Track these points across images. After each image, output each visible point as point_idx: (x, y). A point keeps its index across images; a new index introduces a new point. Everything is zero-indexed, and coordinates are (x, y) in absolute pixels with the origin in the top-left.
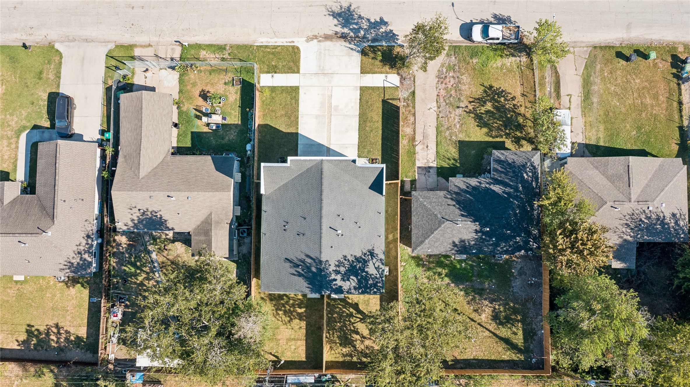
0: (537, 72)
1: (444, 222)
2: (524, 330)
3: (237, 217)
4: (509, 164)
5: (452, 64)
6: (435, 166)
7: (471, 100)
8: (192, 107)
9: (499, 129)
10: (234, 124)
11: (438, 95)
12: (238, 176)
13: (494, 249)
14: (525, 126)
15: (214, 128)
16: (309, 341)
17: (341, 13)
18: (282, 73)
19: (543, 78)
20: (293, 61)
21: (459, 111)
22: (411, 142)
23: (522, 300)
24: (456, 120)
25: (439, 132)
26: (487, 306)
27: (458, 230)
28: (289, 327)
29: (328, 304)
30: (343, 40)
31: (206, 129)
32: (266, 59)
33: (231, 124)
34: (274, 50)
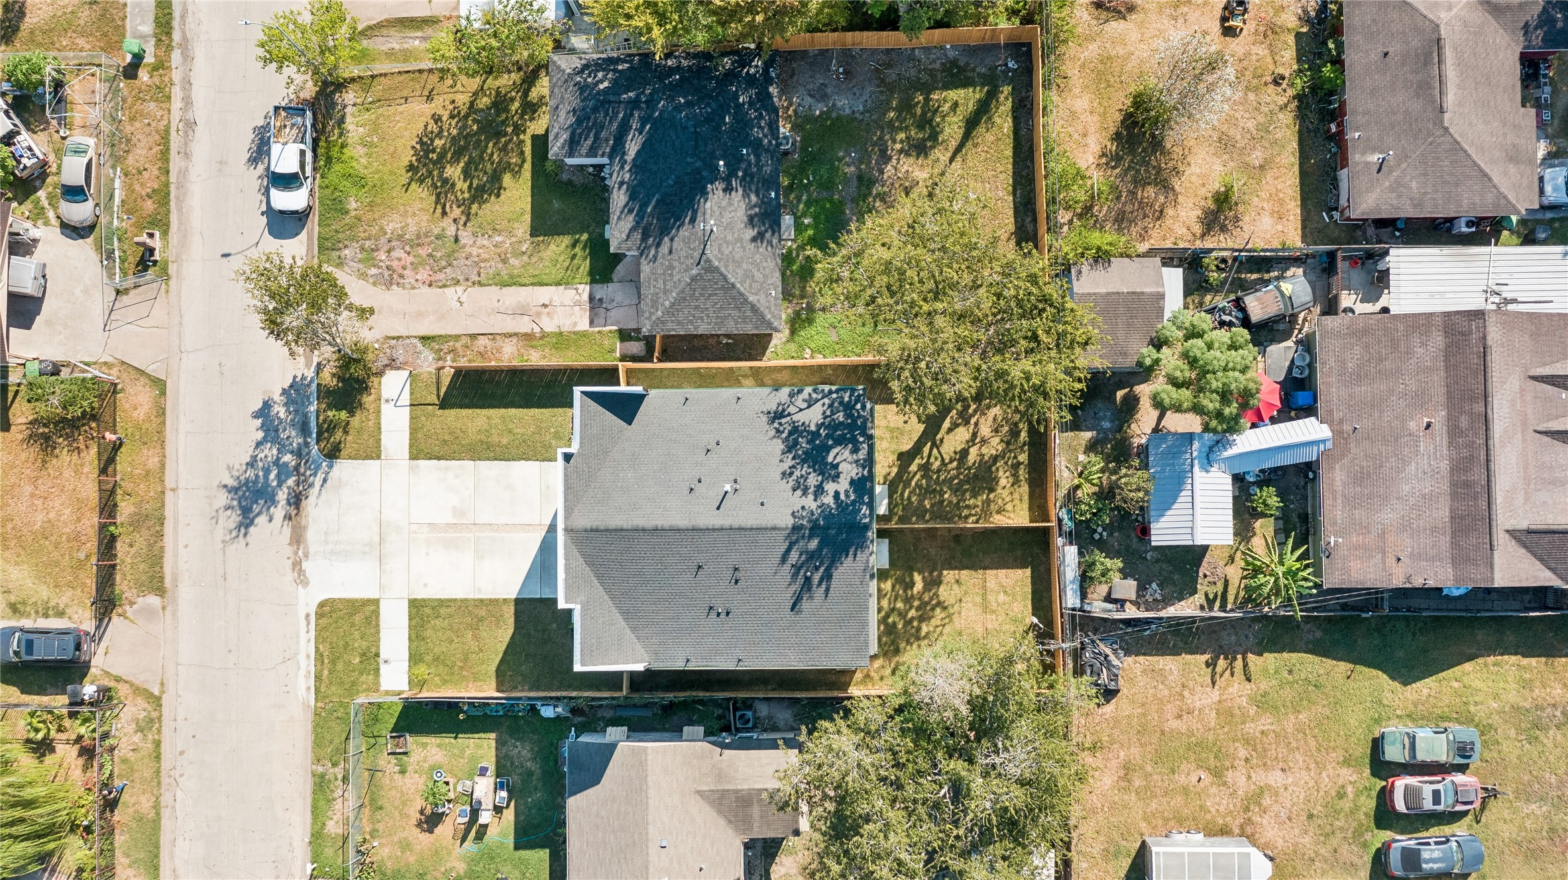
0: (379, 68)
1: (708, 261)
2: (946, 87)
3: (707, 733)
4: (579, 121)
5: (359, 256)
6: (588, 288)
7: (439, 210)
8: (458, 850)
9: (504, 149)
10: (497, 749)
11: (430, 285)
12: (614, 733)
13: (767, 151)
14: (498, 93)
15: (504, 794)
16: (987, 562)
17: (241, 507)
18: (379, 640)
19: (390, 55)
20: (351, 615)
21: (465, 237)
22: (535, 343)
23: (881, 92)
24: (485, 242)
25: (513, 282)
26: (896, 169)
27: (725, 229)
28: (956, 607)
29: (902, 520)
30: (304, 503)
31: (509, 815)
32: (346, 679)
33: (497, 756)
34: (326, 661)
